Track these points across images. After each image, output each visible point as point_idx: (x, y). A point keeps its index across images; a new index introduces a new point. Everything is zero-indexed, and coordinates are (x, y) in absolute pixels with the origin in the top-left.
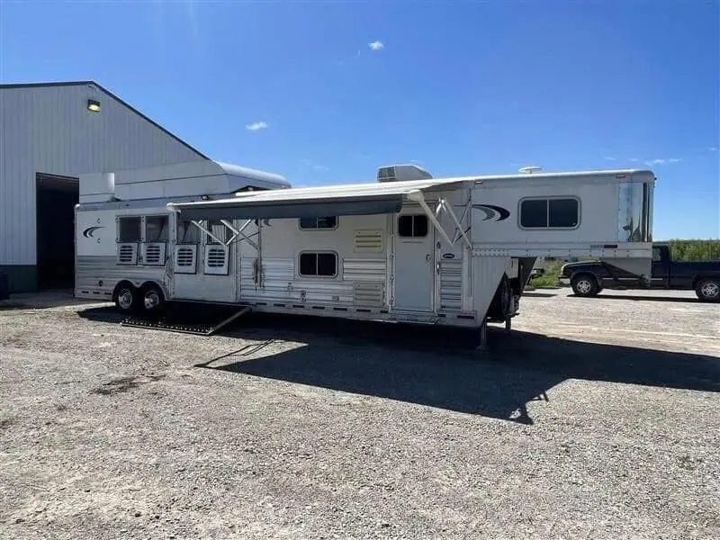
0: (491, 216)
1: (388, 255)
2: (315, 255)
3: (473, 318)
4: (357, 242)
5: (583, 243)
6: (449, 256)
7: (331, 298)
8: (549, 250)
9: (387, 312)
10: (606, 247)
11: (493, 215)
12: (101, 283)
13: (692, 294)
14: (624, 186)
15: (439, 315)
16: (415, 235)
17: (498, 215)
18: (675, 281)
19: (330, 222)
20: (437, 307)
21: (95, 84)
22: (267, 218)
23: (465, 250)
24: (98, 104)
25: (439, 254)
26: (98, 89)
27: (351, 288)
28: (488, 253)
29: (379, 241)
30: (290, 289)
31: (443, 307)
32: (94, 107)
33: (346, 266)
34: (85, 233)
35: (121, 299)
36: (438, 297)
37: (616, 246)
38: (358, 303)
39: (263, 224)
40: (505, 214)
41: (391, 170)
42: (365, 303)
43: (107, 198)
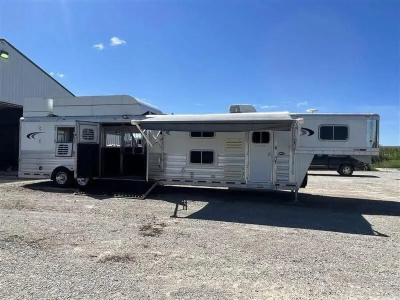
0: (304, 133)
1: (246, 152)
2: (200, 152)
3: (295, 186)
4: (227, 145)
5: (350, 148)
6: (282, 154)
7: (210, 176)
8: (334, 151)
9: (245, 183)
10: (361, 150)
11: (306, 133)
12: (41, 168)
13: (335, 173)
14: (369, 121)
15: (276, 185)
16: (262, 142)
17: (308, 133)
18: (331, 166)
19: (210, 134)
20: (275, 180)
21: (6, 41)
22: (168, 131)
23: (291, 151)
24: (7, 54)
25: (276, 153)
26: (7, 44)
27: (223, 170)
28: (303, 152)
29: (241, 145)
30: (183, 171)
31: (278, 180)
32: (4, 55)
33: (220, 158)
34: (28, 136)
35: (58, 178)
36: (275, 175)
37: (365, 150)
38: (227, 179)
39: (165, 134)
40: (312, 133)
41: (238, 107)
42: (231, 179)
43: (46, 114)
